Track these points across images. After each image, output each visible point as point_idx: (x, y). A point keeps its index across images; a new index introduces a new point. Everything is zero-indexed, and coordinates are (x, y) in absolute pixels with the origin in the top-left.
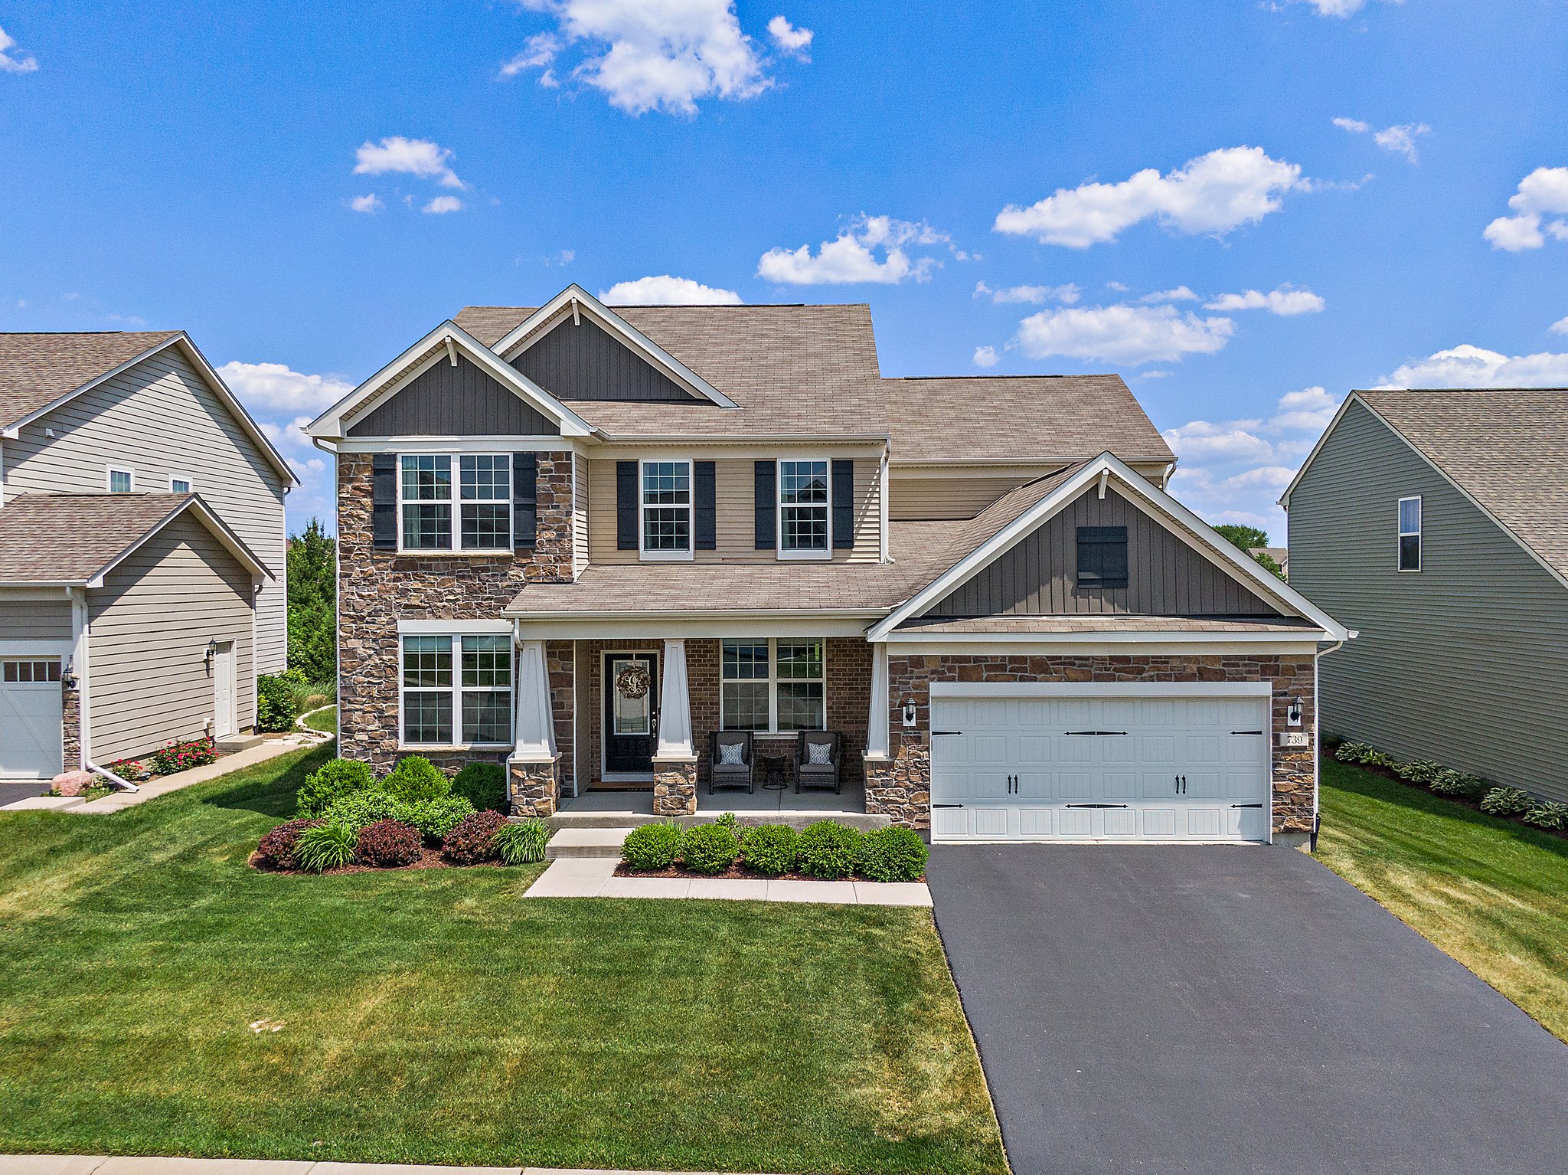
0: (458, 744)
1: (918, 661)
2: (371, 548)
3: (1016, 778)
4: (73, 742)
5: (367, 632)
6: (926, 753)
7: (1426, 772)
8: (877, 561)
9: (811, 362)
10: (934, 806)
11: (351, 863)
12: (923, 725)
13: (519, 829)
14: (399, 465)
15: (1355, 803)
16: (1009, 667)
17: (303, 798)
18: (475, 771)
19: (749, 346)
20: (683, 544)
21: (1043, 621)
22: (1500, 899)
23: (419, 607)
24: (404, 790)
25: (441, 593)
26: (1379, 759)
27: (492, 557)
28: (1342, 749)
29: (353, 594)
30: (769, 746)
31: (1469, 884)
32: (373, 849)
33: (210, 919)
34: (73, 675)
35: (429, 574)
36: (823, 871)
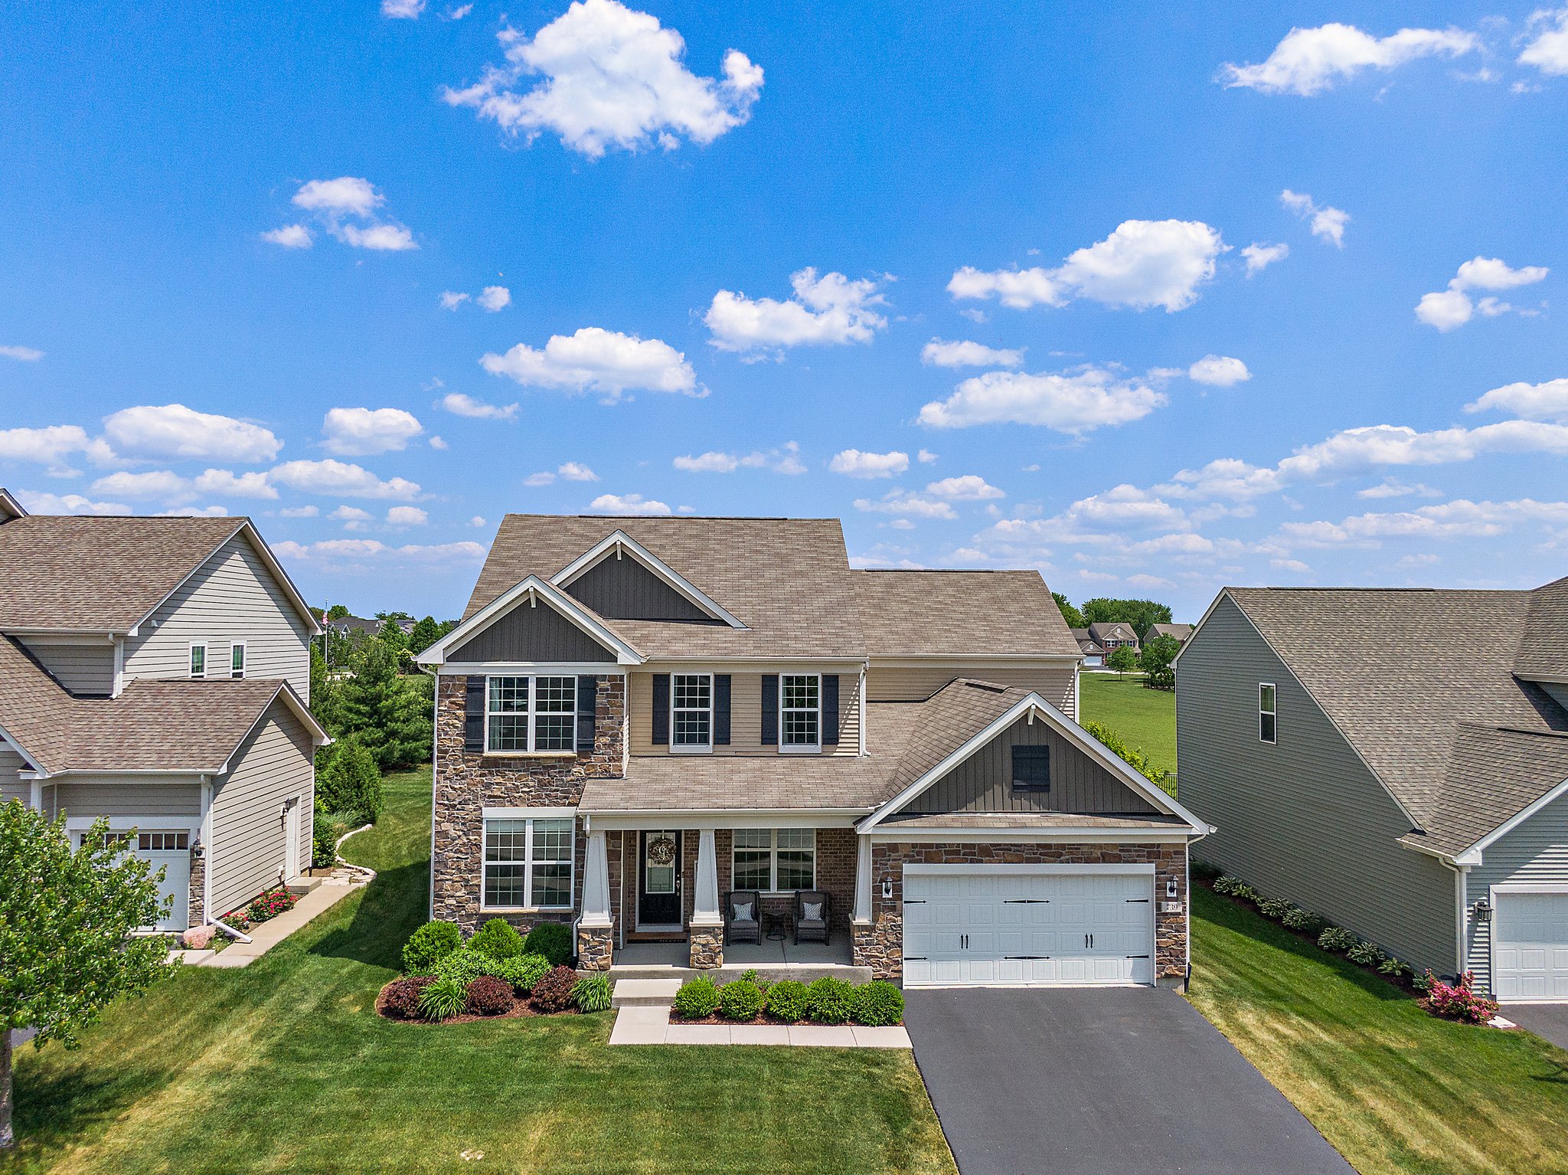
0: (528, 907)
1: (894, 847)
2: (463, 751)
3: (967, 937)
4: (198, 901)
5: (458, 817)
6: (899, 918)
7: (1281, 909)
8: (857, 754)
9: (799, 581)
10: (905, 959)
11: (463, 1013)
12: (898, 896)
13: (591, 984)
14: (487, 684)
15: (1225, 938)
16: (962, 852)
17: (408, 954)
18: (546, 931)
19: (748, 563)
20: (704, 740)
21: (988, 818)
22: (1314, 1033)
23: (500, 797)
24: (490, 947)
25: (517, 786)
26: (1247, 892)
27: (560, 758)
28: (1219, 883)
29: (447, 787)
30: (771, 903)
31: (1295, 1019)
32: (480, 1002)
33: (383, 1067)
34: (201, 846)
35: (509, 771)
36: (827, 1018)
